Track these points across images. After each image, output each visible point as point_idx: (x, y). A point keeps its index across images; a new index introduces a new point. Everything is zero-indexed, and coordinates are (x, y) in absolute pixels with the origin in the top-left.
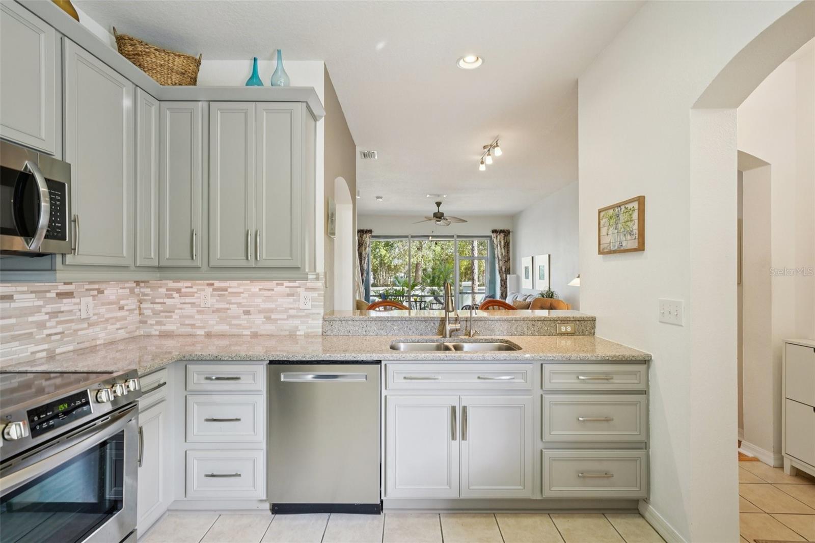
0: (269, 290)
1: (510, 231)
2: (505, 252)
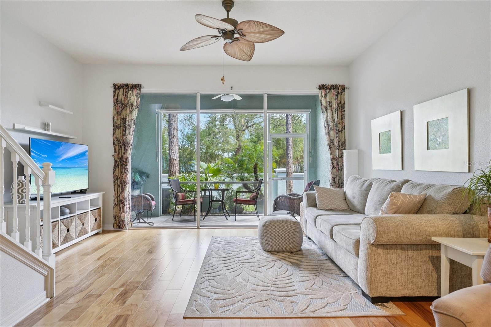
1: (345, 87)
2: (338, 118)
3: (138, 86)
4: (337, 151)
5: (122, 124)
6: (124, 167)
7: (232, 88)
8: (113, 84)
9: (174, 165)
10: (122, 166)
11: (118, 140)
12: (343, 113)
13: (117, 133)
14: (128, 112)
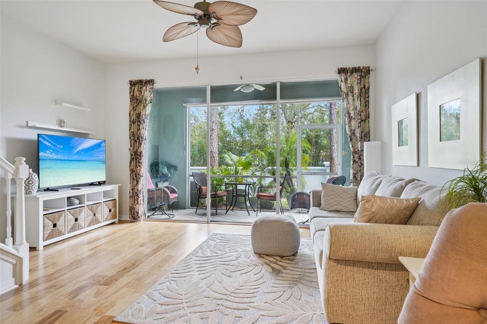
1: (371, 68)
2: (361, 105)
3: (151, 82)
4: (359, 144)
5: (137, 119)
6: (139, 160)
7: (241, 78)
8: (129, 81)
9: (213, 158)
10: (136, 159)
11: (133, 135)
12: (367, 99)
13: (132, 128)
14: (142, 108)
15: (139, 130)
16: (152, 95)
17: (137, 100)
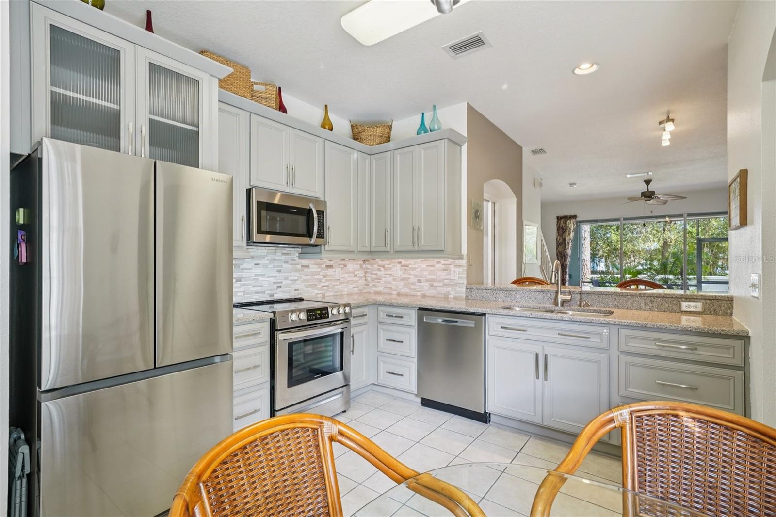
0: (432, 266)
3: (575, 217)
5: (562, 242)
8: (557, 216)
11: (560, 252)
13: (559, 248)
14: (567, 234)
15: (565, 250)
16: (575, 226)
17: (563, 229)
